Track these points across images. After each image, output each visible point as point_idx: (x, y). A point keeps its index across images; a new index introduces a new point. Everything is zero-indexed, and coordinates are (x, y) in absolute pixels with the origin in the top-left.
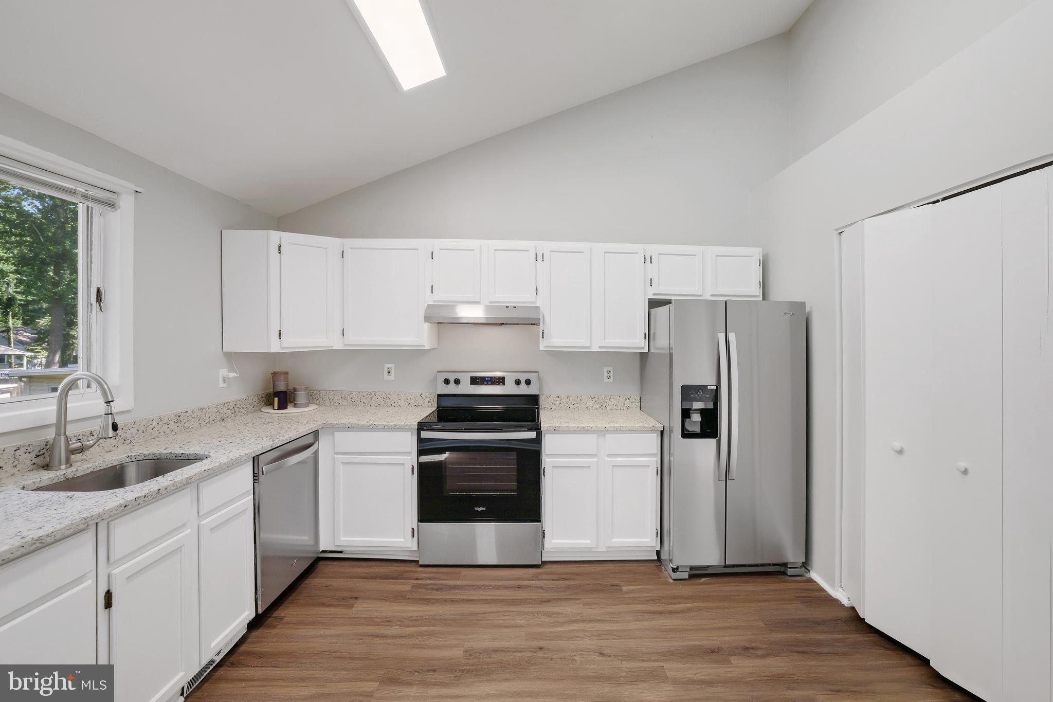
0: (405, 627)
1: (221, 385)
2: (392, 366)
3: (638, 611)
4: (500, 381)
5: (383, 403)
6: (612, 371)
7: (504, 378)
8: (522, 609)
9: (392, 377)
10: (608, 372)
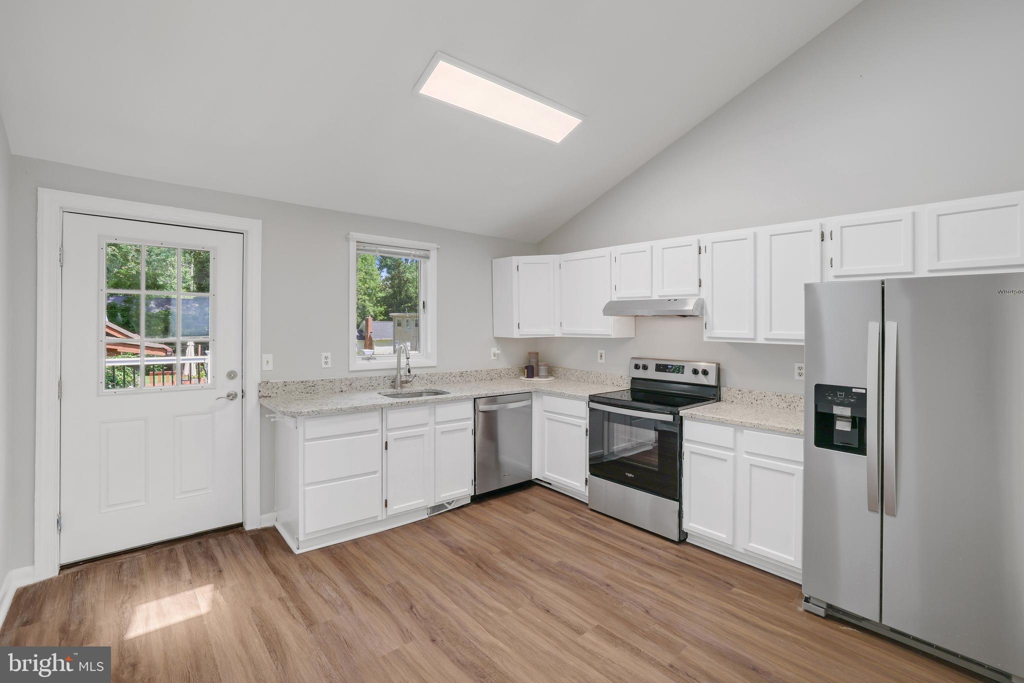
1: (493, 358)
2: (603, 352)
4: (679, 369)
5: (596, 381)
7: (683, 367)
9: (603, 361)
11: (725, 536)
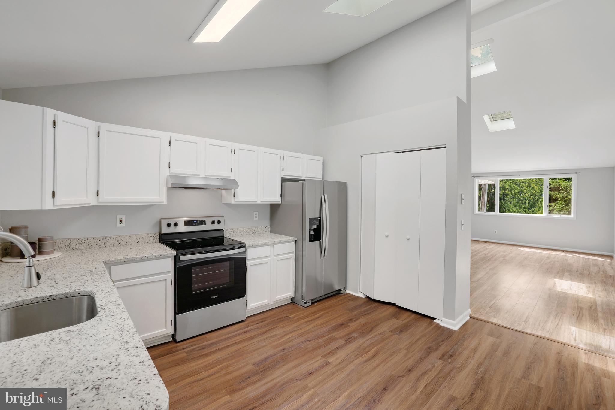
0: (208, 370)
2: (124, 217)
3: (305, 322)
4: (203, 222)
5: (116, 244)
6: (258, 214)
7: (205, 221)
8: (260, 339)
9: (123, 225)
10: (256, 214)
11: (267, 301)
